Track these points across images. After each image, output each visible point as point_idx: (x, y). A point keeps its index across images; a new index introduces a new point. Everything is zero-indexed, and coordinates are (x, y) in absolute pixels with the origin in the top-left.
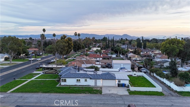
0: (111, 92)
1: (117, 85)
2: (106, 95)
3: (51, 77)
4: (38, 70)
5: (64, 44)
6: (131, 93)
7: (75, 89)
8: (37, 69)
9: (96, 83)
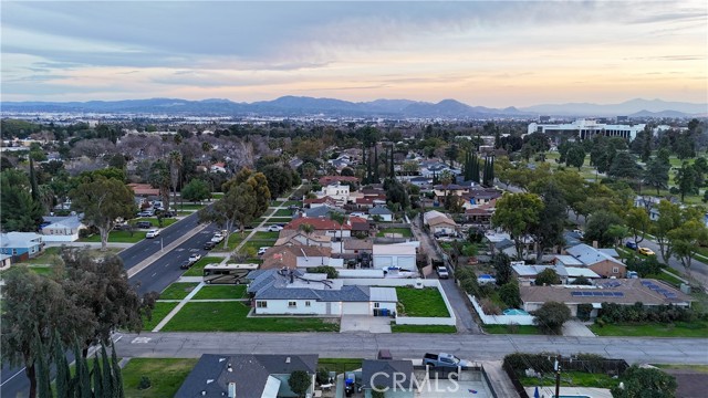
0: (357, 328)
1: (372, 313)
2: (348, 334)
3: (229, 294)
4: (187, 271)
5: (247, 196)
6: (396, 329)
7: (287, 322)
8: (185, 268)
9: (329, 309)
